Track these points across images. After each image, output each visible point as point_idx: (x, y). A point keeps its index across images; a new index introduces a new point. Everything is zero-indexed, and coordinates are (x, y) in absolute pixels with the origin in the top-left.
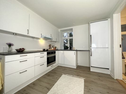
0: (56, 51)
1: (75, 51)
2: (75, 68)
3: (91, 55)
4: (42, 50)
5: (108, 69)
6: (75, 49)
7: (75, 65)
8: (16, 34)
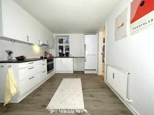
0: (54, 59)
1: (73, 58)
2: (73, 73)
3: (85, 61)
4: (40, 57)
5: (96, 70)
6: (72, 56)
7: (72, 70)
8: (14, 41)
